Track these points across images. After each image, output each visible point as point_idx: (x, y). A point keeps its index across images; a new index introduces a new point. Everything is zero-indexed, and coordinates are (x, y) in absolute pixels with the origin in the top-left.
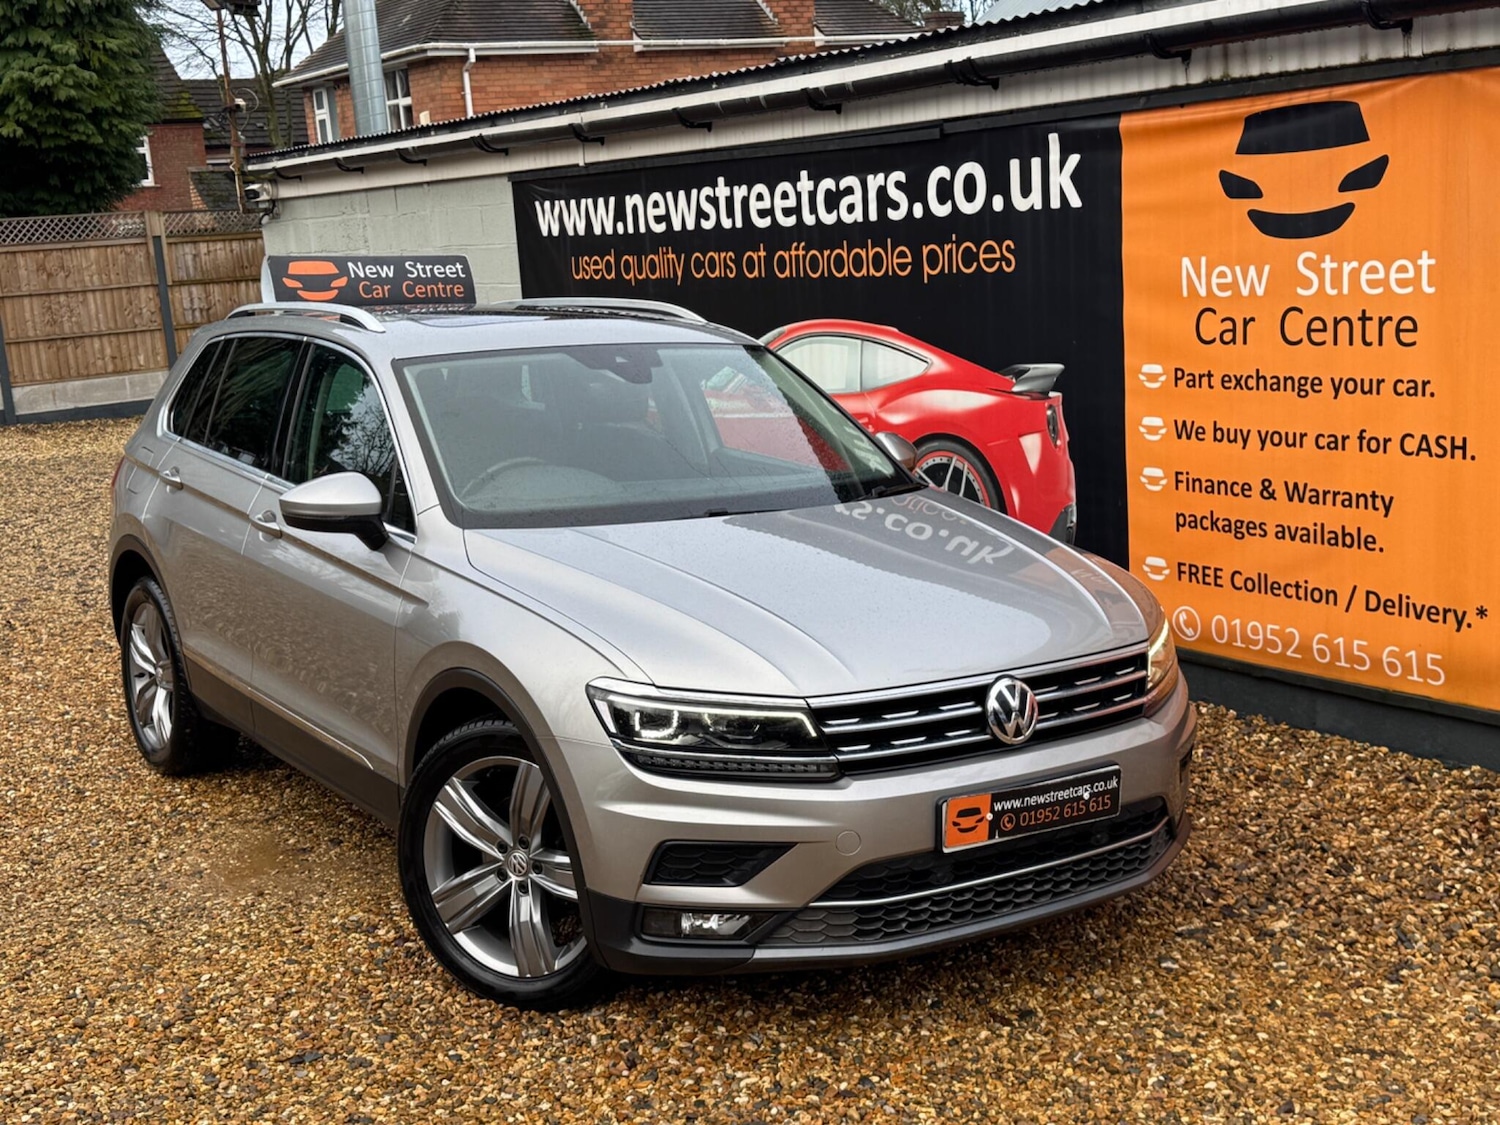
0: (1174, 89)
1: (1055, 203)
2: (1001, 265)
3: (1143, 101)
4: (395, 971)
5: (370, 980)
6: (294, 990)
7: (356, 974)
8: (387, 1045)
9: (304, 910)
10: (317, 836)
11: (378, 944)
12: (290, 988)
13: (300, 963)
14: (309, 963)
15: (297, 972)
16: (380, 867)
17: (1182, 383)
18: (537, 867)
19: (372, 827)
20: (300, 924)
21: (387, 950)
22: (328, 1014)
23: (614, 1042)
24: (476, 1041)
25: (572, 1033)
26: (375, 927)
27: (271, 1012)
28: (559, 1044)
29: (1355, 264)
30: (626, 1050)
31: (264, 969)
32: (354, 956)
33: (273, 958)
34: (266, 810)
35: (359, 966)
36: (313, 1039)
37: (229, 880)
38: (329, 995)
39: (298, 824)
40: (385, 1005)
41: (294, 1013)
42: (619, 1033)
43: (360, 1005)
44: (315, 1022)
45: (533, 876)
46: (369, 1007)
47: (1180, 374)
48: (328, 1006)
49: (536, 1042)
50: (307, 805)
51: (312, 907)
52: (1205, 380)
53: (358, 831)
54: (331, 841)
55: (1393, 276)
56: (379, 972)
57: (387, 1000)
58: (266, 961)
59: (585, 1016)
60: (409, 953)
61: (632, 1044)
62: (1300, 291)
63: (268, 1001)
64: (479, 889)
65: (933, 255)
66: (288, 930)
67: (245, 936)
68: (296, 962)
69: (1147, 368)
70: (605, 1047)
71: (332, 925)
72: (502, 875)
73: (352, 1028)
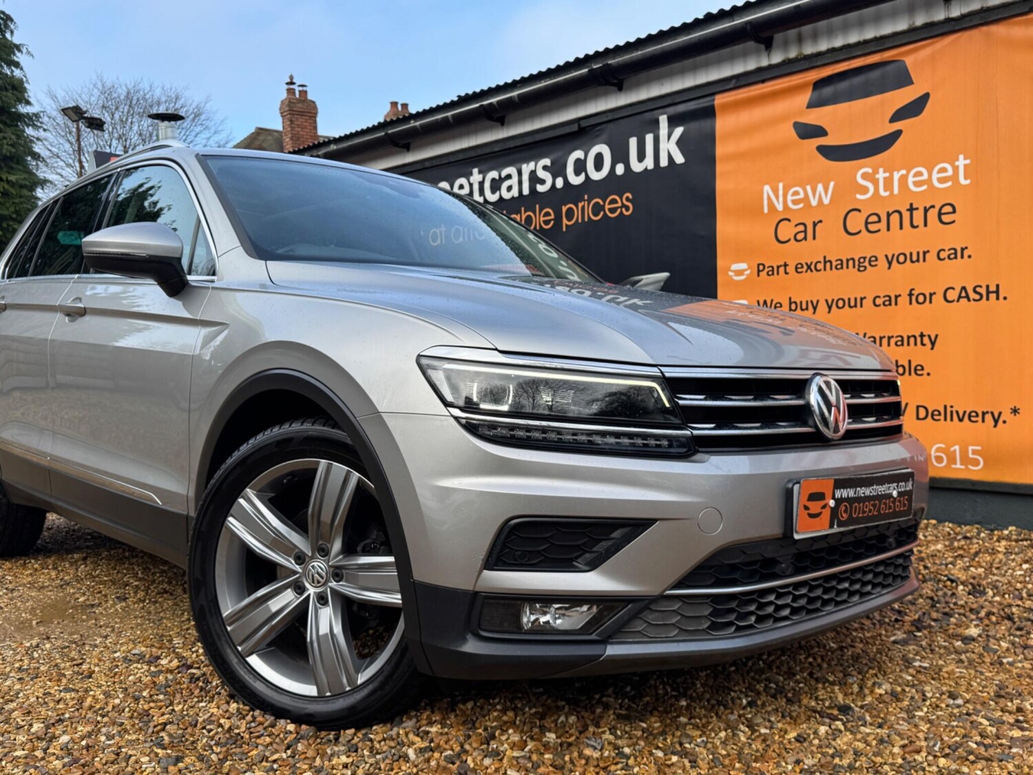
0: (760, 70)
1: (664, 162)
2: (621, 211)
3: (733, 82)
4: (178, 696)
5: (152, 705)
6: (67, 716)
7: (137, 699)
8: (171, 768)
9: (87, 648)
10: (105, 596)
11: (161, 672)
12: (63, 714)
13: (78, 691)
14: (86, 691)
15: (73, 699)
16: (161, 615)
17: (763, 274)
18: (337, 574)
19: (155, 588)
20: (82, 659)
21: (170, 677)
22: (103, 738)
23: (436, 755)
24: (275, 761)
25: (385, 748)
26: (158, 658)
27: (38, 738)
28: (372, 760)
29: (903, 172)
30: (453, 763)
31: (37, 698)
32: (135, 683)
33: (49, 687)
34: (61, 579)
35: (141, 691)
36: (83, 766)
37: (18, 629)
38: (106, 719)
39: (88, 588)
40: (168, 727)
41: (65, 739)
42: (438, 746)
43: (140, 729)
44: (88, 747)
45: (333, 584)
46: (150, 730)
47: (761, 267)
48: (104, 730)
49: (344, 759)
50: (98, 575)
51: (96, 646)
52: (782, 269)
53: (143, 591)
54: (117, 598)
55: (935, 176)
56: (161, 697)
57: (170, 723)
58: (41, 690)
59: (395, 729)
60: (195, 680)
61: (459, 755)
62: (859, 196)
63: (37, 727)
64: (275, 605)
65: (570, 212)
66: (68, 664)
67: (23, 670)
68: (73, 690)
69: (735, 267)
70: (428, 761)
71: (114, 659)
72: (299, 589)
73: (130, 752)
